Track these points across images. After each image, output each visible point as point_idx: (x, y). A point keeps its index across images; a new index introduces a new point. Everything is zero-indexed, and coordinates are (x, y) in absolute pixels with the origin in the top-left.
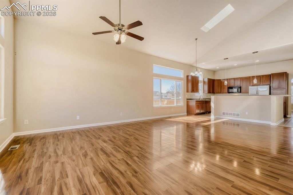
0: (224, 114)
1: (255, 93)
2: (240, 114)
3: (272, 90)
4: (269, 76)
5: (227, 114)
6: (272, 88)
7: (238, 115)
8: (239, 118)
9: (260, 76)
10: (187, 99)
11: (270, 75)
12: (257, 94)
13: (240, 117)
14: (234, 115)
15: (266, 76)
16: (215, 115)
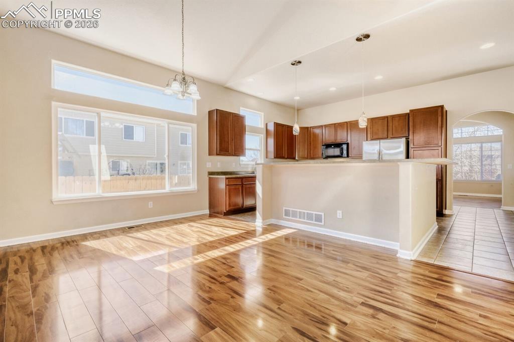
0: (287, 213)
1: (376, 157)
2: (324, 215)
3: (412, 150)
4: (407, 117)
5: (294, 214)
6: (411, 145)
7: (318, 218)
8: (320, 226)
9: (387, 117)
10: (211, 173)
11: (408, 114)
12: (380, 159)
13: (323, 224)
14: (310, 217)
15: (400, 116)
16: (264, 218)
